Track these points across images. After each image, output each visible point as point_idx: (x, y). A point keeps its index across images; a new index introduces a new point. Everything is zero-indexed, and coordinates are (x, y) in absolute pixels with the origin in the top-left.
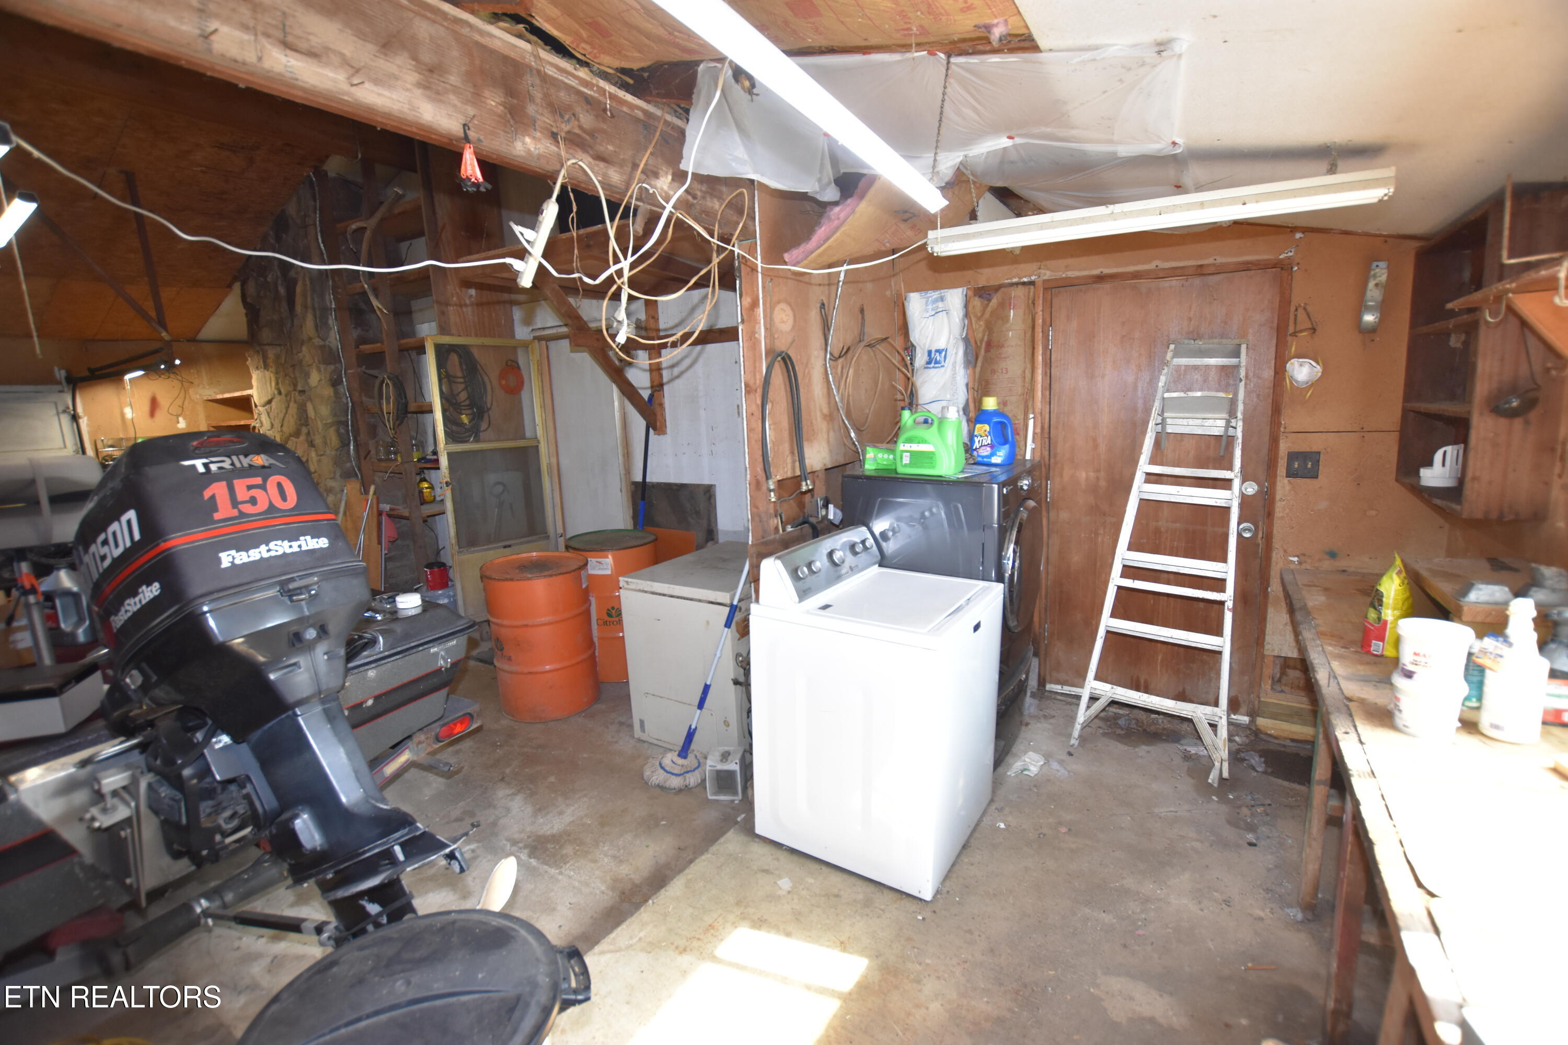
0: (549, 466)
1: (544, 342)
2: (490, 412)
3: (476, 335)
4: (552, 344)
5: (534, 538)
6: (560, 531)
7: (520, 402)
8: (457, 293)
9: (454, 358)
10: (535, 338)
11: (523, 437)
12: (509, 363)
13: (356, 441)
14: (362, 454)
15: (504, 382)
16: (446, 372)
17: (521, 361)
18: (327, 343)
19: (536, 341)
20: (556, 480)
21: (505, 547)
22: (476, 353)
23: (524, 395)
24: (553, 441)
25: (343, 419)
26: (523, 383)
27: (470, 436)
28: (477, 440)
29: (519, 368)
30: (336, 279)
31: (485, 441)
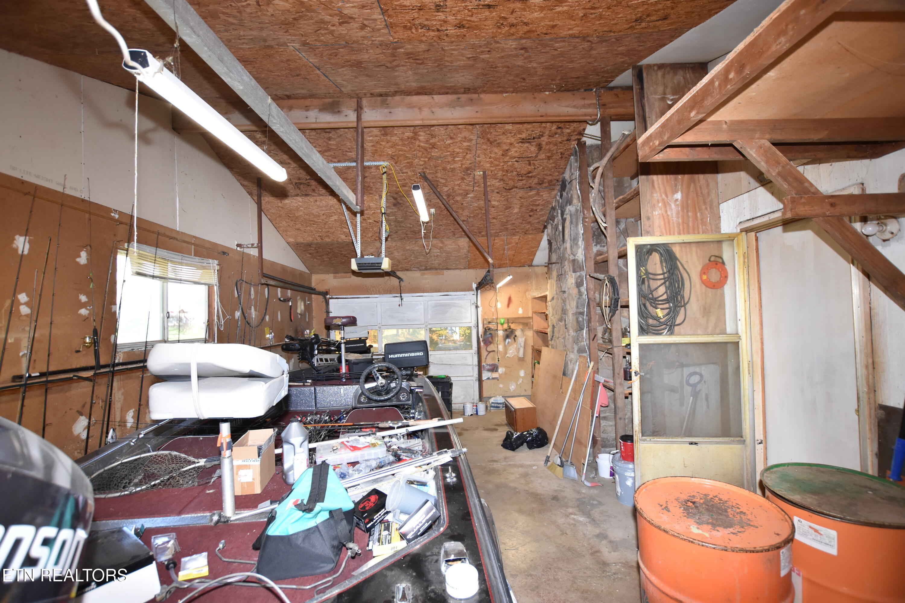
0: (751, 364)
1: (753, 234)
2: (688, 306)
3: (679, 234)
4: (762, 235)
5: (726, 439)
6: (759, 436)
7: (722, 295)
8: (663, 199)
9: (656, 257)
10: (742, 231)
11: (724, 332)
12: (713, 259)
13: (588, 326)
14: (592, 338)
15: (705, 277)
16: (646, 270)
17: (726, 256)
18: (576, 258)
19: (744, 233)
20: (758, 379)
21: (691, 443)
22: (677, 250)
23: (727, 289)
24: (759, 338)
25: (582, 311)
26: (726, 277)
27: (665, 329)
28: (671, 332)
29: (723, 263)
30: (586, 212)
31: (679, 334)
